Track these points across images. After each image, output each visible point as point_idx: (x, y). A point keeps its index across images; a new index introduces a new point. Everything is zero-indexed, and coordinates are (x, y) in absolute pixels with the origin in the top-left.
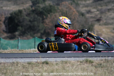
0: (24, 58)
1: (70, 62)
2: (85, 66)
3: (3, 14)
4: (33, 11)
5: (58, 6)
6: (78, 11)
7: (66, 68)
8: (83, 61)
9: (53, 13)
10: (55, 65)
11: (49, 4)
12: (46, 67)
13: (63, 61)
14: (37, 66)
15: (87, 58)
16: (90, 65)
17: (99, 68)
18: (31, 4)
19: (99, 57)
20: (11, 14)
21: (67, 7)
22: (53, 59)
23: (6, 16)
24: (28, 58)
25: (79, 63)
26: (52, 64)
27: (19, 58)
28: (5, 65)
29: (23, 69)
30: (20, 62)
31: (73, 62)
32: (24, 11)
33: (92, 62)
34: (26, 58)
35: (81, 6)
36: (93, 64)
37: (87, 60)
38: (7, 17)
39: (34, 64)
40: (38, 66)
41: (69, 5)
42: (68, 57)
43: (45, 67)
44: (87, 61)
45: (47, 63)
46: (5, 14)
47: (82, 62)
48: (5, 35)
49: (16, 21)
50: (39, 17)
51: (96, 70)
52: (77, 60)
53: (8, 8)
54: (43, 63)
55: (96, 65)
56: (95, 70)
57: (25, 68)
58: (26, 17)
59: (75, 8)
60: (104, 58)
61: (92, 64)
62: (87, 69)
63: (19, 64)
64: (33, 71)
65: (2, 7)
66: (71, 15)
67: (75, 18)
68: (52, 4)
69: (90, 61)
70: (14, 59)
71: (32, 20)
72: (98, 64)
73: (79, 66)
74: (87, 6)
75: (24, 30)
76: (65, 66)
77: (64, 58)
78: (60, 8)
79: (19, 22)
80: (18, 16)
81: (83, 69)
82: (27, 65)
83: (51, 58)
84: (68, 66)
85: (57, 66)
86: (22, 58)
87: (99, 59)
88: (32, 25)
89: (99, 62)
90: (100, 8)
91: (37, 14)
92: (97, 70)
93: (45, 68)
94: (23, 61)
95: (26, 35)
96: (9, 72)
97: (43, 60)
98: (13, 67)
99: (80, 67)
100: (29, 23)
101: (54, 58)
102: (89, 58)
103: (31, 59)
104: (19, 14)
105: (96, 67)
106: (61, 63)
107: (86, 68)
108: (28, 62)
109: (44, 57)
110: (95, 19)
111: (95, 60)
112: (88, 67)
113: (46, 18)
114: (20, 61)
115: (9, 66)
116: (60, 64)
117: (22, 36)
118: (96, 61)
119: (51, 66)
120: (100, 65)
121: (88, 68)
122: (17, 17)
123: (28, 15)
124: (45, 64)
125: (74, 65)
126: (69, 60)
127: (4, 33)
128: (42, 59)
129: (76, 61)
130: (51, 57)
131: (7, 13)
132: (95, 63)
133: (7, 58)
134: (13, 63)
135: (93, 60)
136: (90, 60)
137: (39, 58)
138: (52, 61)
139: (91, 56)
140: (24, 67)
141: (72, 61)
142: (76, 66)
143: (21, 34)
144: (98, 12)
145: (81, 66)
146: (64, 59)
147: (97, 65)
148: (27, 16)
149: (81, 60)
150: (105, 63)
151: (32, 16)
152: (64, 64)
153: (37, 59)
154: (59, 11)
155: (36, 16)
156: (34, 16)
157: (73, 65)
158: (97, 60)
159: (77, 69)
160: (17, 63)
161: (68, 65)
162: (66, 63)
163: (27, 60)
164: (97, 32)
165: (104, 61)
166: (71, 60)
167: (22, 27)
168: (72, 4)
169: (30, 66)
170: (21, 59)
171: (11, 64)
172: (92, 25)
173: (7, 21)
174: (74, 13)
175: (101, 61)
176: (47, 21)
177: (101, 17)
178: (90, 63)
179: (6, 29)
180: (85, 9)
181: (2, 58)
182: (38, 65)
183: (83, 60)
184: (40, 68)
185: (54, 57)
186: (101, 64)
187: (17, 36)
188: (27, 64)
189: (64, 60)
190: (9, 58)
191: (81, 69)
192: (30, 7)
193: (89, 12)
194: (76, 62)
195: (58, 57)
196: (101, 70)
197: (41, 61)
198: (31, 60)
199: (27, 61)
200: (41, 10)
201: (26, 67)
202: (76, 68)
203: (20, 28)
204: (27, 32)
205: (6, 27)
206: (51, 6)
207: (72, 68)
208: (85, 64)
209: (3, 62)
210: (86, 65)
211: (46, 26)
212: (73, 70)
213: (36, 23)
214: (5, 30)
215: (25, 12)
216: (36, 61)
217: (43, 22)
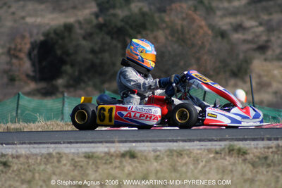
0: (77, 143)
1: (191, 153)
2: (227, 163)
3: (27, 35)
4: (100, 27)
5: (163, 15)
6: (212, 27)
7: (179, 168)
8: (221, 150)
9: (149, 32)
10: (153, 160)
11: (140, 9)
12: (132, 165)
13: (171, 151)
14: (108, 162)
15: (232, 143)
16: (240, 160)
17: (262, 166)
18: (95, 9)
19: (263, 140)
20: (47, 35)
21: (184, 15)
22: (147, 146)
23: (32, 40)
24: (85, 143)
25: (212, 156)
26: (146, 159)
27: (64, 143)
28: (30, 161)
29: (73, 170)
30: (65, 154)
31: (197, 154)
32: (77, 26)
33: (245, 153)
34: (82, 142)
35: (219, 13)
36: (248, 157)
37: (231, 148)
38: (35, 42)
39: (102, 158)
40: (111, 163)
41: (190, 12)
42: (185, 141)
43: (129, 166)
44: (231, 150)
45: (132, 155)
46: (31, 35)
47: (221, 154)
48: (32, 86)
49: (59, 52)
50: (115, 42)
51: (254, 171)
52: (207, 147)
53: (39, 20)
54: (123, 155)
55: (254, 158)
56: (252, 171)
57: (79, 167)
58: (84, 43)
59: (205, 19)
60: (275, 143)
61: (243, 158)
62: (232, 171)
63: (64, 158)
64: (98, 174)
65: (23, 18)
66: (194, 36)
67: (203, 43)
68: (146, 9)
69: (239, 150)
70: (53, 146)
71: (96, 48)
72: (259, 158)
73: (212, 162)
74: (234, 13)
75: (77, 73)
76: (178, 164)
77: (175, 144)
78: (167, 19)
79: (67, 53)
80: (63, 38)
81: (221, 171)
82: (82, 161)
83: (143, 144)
84: (186, 164)
85: (157, 162)
86: (70, 143)
87: (261, 144)
88: (97, 61)
89: (262, 154)
90: (265, 17)
91: (109, 33)
92: (257, 172)
93: (128, 168)
94: (73, 151)
95: (82, 85)
96: (40, 179)
97: (124, 147)
98: (48, 166)
99: (214, 165)
100: (90, 56)
101: (149, 144)
102: (236, 143)
103: (93, 145)
104: (66, 34)
105: (254, 165)
106: (168, 156)
107: (230, 168)
108: (86, 153)
109: (125, 142)
110: (254, 46)
111: (253, 146)
112: (234, 164)
114: (67, 151)
115: (40, 164)
116: (166, 159)
117: (72, 89)
118: (255, 150)
119: (144, 163)
120: (263, 161)
121: (234, 169)
122: (60, 41)
123: (88, 36)
124: (127, 158)
125: (200, 161)
126: (187, 148)
127: (29, 81)
128: (121, 145)
129: (205, 149)
130: (143, 141)
131: (35, 31)
132: (251, 155)
133: (35, 143)
134: (50, 155)
135: (247, 147)
136: (238, 146)
137: (113, 142)
138: (145, 151)
139: (241, 137)
140: (75, 167)
141: (195, 151)
142: (204, 162)
143: (71, 82)
144: (261, 29)
145: (218, 161)
146: (176, 146)
147: (257, 160)
148: (84, 38)
149: (218, 148)
150: (276, 156)
151: (98, 39)
152: (175, 158)
153: (108, 145)
154: (164, 25)
155: (108, 39)
156: (102, 39)
157: (197, 160)
158: (256, 148)
159: (207, 169)
160: (60, 156)
161: (184, 161)
162: (180, 154)
163: (83, 147)
164: (260, 76)
165: (274, 149)
166: (192, 148)
167: (72, 65)
168: (196, 9)
169: (91, 162)
170: (69, 145)
171: (45, 158)
172: (248, 61)
173: (35, 52)
174: (201, 31)
175: (266, 150)
177: (268, 41)
178: (238, 154)
179: (34, 71)
180: (228, 20)
181: (22, 144)
182: (111, 160)
183: (223, 147)
184: (115, 168)
185: (151, 141)
186: (266, 158)
187: (61, 89)
188: (83, 159)
189: (175, 148)
190: (40, 143)
191: (218, 170)
192: (93, 18)
193: (239, 28)
194: (205, 153)
195: (160, 141)
196: (267, 172)
197: (119, 149)
198: (94, 147)
199: (84, 150)
200: (120, 24)
201: (81, 167)
202: (204, 166)
203: (68, 68)
204: (86, 79)
205: (33, 65)
206: (143, 14)
207: (196, 168)
208: (227, 158)
209: (23, 152)
210: (228, 161)
212: (196, 171)
213: (106, 56)
214: (31, 74)
215: (81, 28)
216: (106, 150)
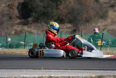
38: (20, 3)
48: (18, 21)
49: (30, 7)
50: (53, 4)
66: (86, 2)
67: (89, 5)
71: (46, 6)
79: (33, 8)
80: (31, 1)
88: (46, 11)
95: (40, 21)
100: (43, 9)
110: (109, 5)
113: (60, 4)
117: (35, 23)
122: (30, 3)
127: (17, 19)
143: (35, 20)
148: (40, 1)
151: (46, 2)
156: (48, 2)
167: (35, 13)
172: (107, 12)
173: (20, 7)
176: (61, 7)
177: (115, 3)
179: (20, 15)
187: (30, 22)
203: (33, 14)
204: (41, 19)
205: (19, 12)
211: (60, 12)
213: (49, 9)
214: (18, 15)
217: (57, 9)
